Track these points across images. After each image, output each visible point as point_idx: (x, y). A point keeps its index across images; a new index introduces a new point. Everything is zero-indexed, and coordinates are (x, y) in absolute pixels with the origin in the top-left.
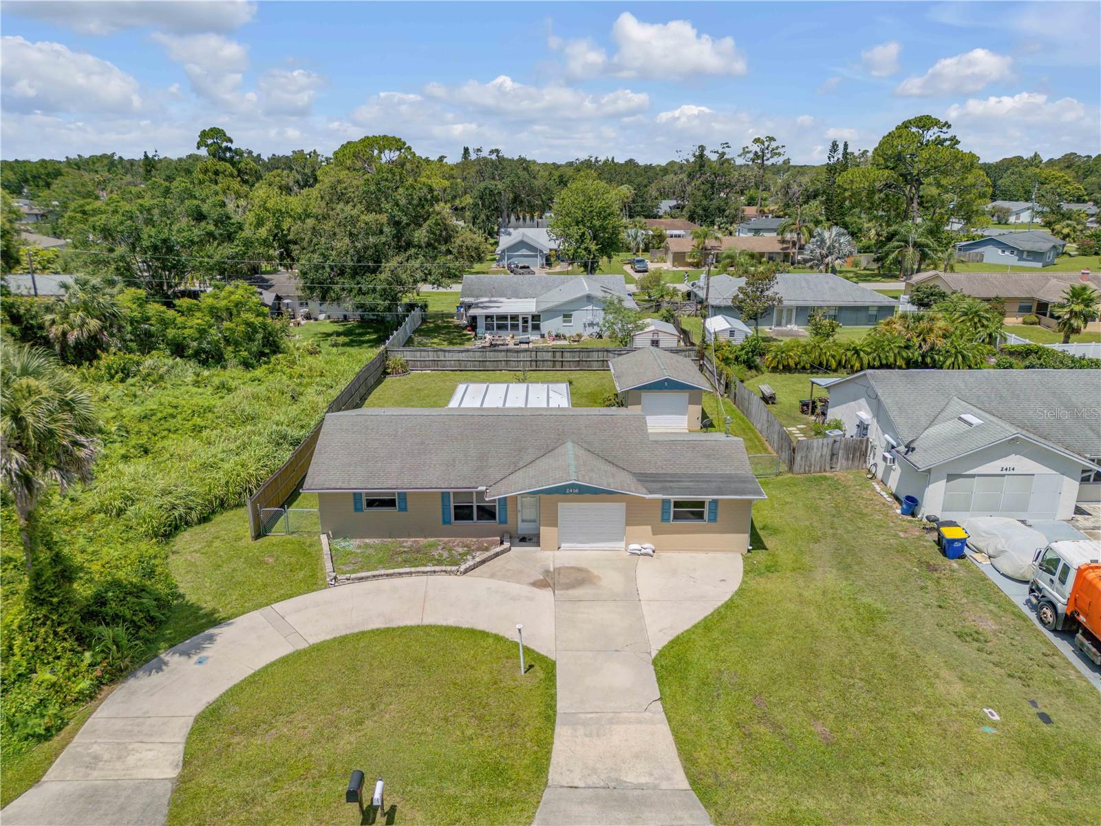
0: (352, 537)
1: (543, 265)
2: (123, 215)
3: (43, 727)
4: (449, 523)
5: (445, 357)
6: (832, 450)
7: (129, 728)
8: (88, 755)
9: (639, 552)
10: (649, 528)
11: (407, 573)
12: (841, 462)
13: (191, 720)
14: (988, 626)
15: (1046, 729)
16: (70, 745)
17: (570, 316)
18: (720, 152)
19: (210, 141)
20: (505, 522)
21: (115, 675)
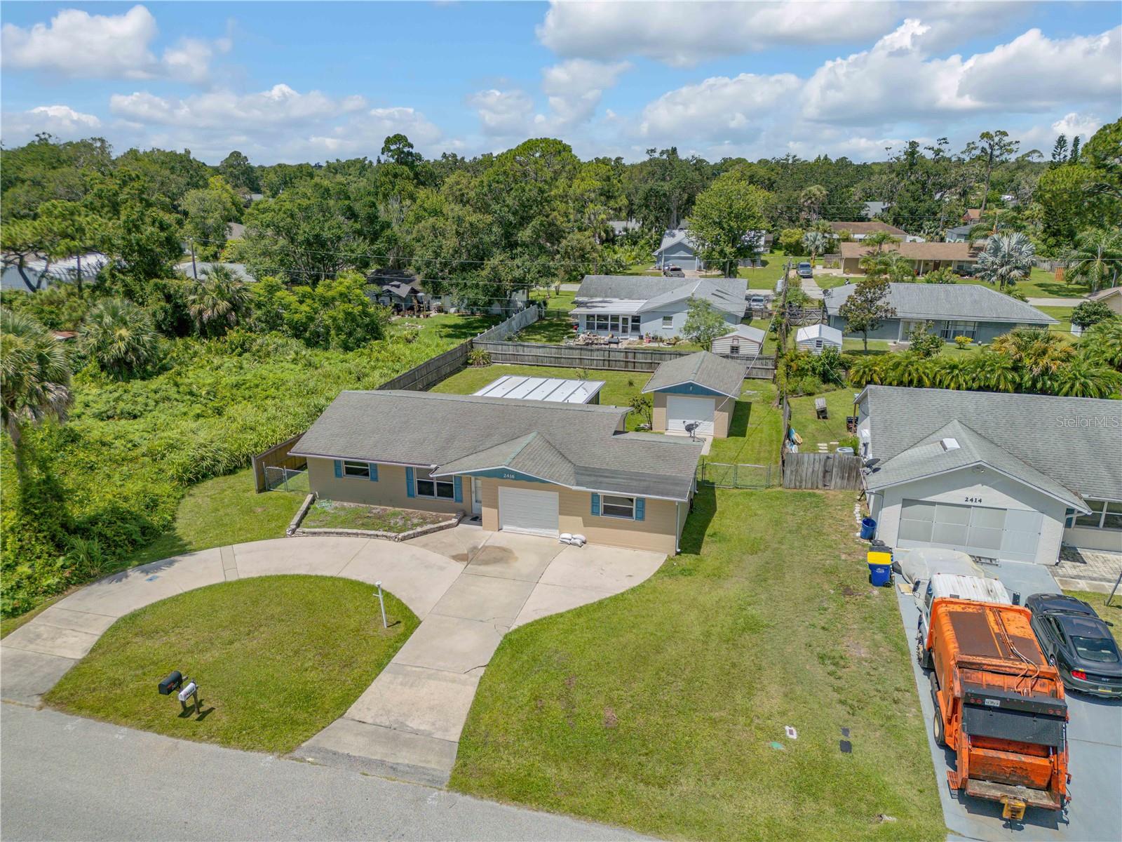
0: (334, 499)
1: (700, 267)
2: (285, 213)
3: (10, 607)
4: (413, 496)
5: (524, 351)
6: (825, 465)
7: (71, 619)
8: (35, 632)
9: (568, 541)
10: (580, 519)
11: (354, 534)
12: (836, 480)
13: (115, 620)
14: (859, 653)
15: (839, 756)
16: (28, 624)
17: (670, 319)
18: (935, 148)
19: (393, 147)
20: (461, 501)
21: (82, 578)
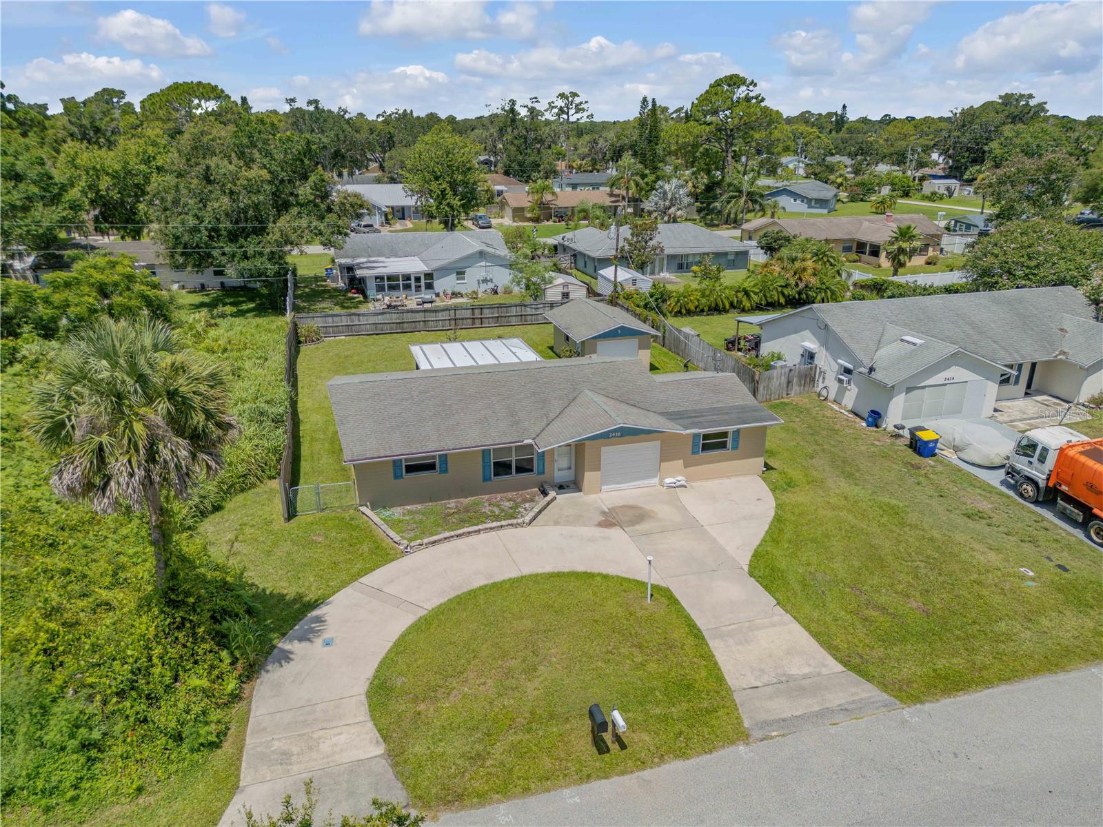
0: (392, 506)
1: (382, 223)
3: (215, 734)
4: (490, 479)
5: (359, 321)
6: (788, 378)
7: (302, 718)
8: (273, 752)
9: (674, 485)
10: (681, 462)
11: (476, 531)
12: (795, 388)
13: (363, 698)
14: (985, 506)
15: (1066, 575)
16: (246, 748)
17: (463, 273)
18: (530, 107)
20: (544, 473)
21: (251, 672)
